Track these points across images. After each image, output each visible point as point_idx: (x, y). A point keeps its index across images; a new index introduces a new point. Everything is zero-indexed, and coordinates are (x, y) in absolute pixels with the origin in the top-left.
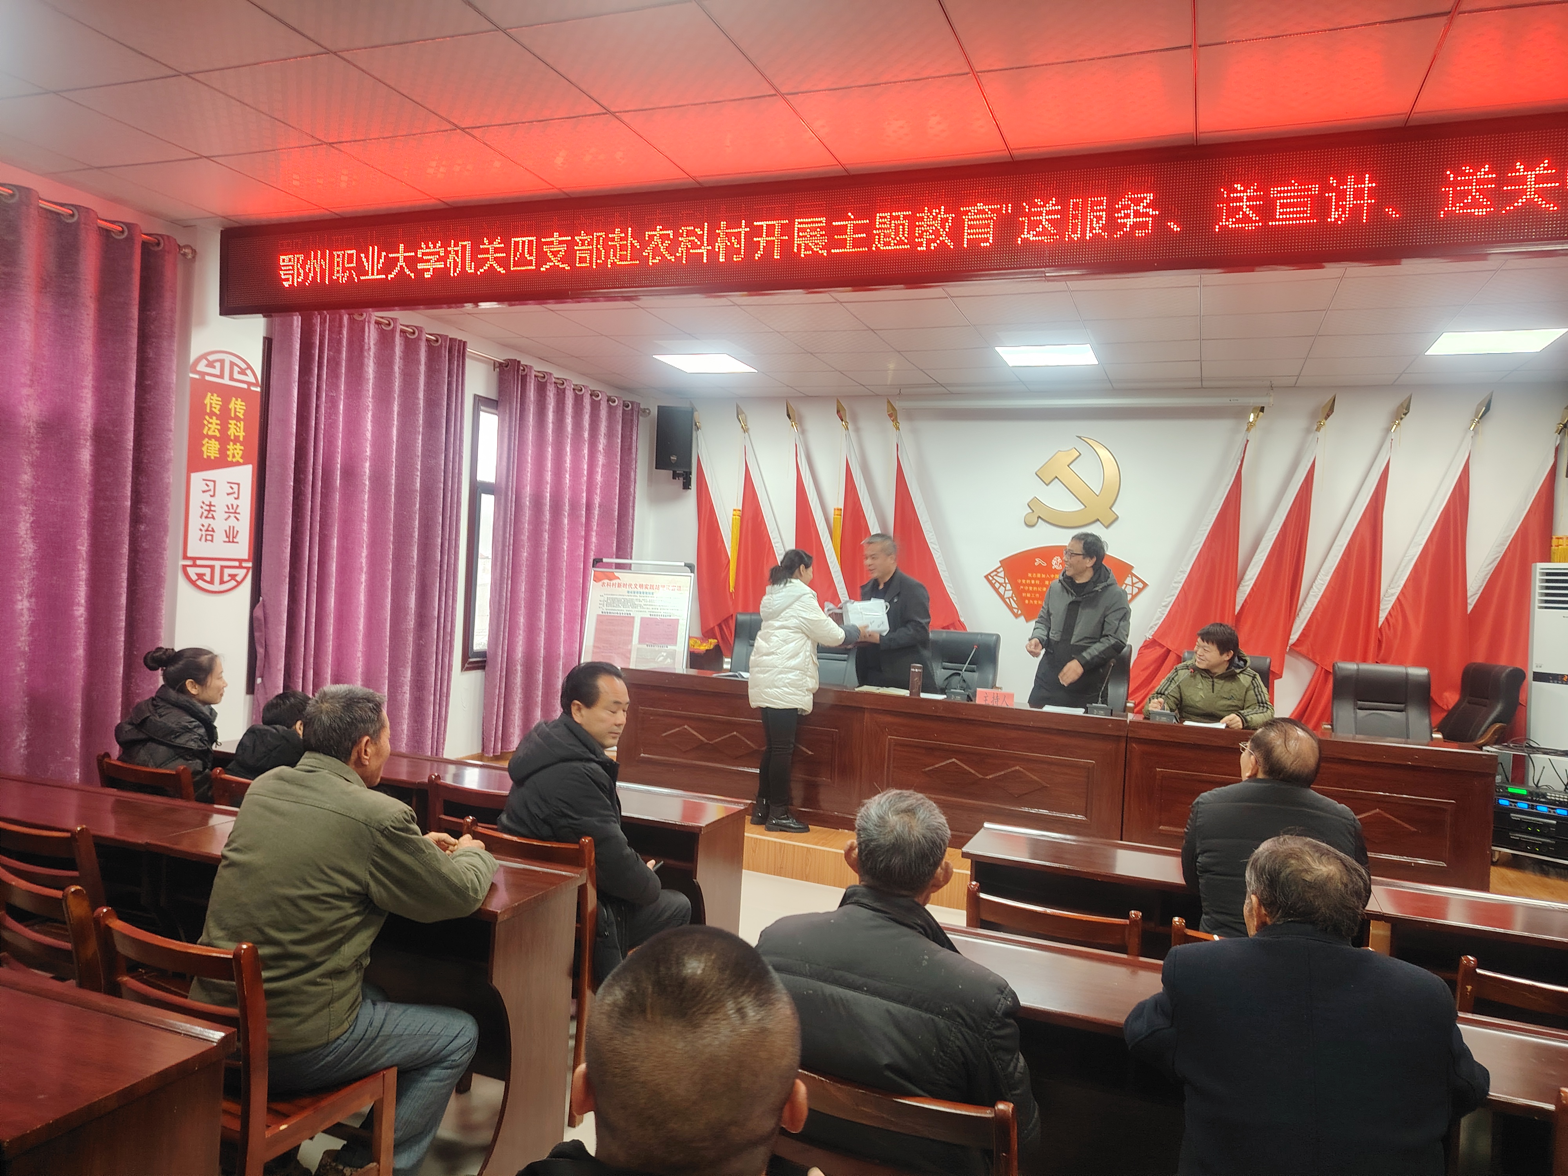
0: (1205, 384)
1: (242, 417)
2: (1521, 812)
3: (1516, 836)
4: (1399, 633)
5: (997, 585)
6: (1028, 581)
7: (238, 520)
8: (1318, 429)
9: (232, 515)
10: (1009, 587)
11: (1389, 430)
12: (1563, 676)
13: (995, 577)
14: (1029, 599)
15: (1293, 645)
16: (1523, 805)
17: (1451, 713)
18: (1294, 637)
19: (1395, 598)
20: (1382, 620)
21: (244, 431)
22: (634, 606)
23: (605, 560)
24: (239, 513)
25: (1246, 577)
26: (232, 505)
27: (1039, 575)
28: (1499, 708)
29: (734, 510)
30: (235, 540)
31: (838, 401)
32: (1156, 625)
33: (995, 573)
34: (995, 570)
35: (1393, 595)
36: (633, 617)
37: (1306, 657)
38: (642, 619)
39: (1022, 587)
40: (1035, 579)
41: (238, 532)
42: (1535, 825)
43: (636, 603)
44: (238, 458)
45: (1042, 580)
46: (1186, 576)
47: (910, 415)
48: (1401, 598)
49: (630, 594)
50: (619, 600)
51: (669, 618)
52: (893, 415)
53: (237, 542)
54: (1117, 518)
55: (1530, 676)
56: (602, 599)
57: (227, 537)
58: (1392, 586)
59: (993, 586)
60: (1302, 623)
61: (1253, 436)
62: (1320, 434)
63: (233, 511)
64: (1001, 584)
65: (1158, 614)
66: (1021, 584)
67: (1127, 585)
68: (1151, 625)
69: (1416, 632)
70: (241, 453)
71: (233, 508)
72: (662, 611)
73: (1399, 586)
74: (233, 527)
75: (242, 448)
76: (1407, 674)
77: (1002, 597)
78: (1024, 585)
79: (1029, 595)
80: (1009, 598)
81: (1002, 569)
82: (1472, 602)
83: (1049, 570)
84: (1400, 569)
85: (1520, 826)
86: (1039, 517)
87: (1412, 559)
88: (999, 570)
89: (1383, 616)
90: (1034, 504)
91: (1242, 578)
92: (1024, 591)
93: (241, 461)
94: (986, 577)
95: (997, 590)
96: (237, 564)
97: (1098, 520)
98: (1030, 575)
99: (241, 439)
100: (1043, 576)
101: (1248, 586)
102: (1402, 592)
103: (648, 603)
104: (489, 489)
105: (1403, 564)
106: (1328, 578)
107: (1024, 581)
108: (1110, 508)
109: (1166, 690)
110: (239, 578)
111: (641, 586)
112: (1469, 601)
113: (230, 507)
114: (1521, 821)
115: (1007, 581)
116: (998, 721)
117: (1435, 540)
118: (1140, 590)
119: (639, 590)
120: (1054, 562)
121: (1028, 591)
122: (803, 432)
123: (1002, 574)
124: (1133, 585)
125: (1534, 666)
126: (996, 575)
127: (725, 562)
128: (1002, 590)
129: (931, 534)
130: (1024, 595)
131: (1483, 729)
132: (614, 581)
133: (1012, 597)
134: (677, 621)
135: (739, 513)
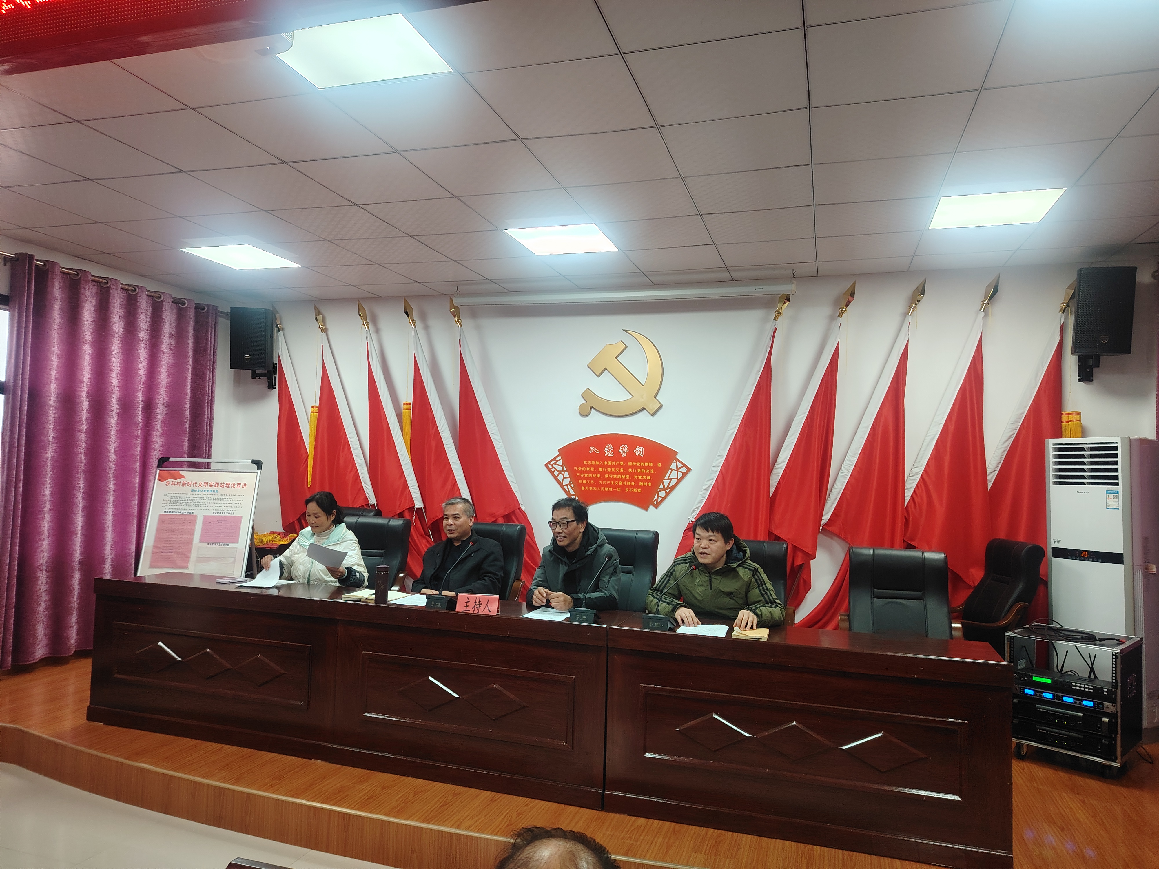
0: (734, 275)
2: (1047, 702)
3: (1043, 729)
4: (924, 512)
5: (556, 473)
6: (584, 469)
8: (840, 315)
10: (566, 474)
11: (906, 314)
12: (1081, 551)
13: (554, 466)
14: (585, 485)
15: (826, 524)
16: (1049, 696)
17: (977, 589)
18: (826, 517)
19: (919, 476)
20: (907, 498)
22: (198, 504)
23: (171, 459)
25: (779, 460)
28: (1020, 586)
29: (313, 407)
32: (697, 508)
33: (554, 462)
34: (554, 459)
35: (917, 474)
36: (196, 516)
37: (839, 537)
38: (205, 518)
42: (1061, 717)
43: (200, 501)
46: (723, 460)
48: (925, 477)
49: (194, 493)
50: (182, 499)
51: (232, 515)
52: (456, 313)
54: (661, 407)
55: (1049, 552)
56: (165, 498)
58: (916, 465)
59: (552, 473)
60: (833, 503)
61: (782, 323)
62: (841, 320)
64: (560, 472)
65: (700, 498)
67: (672, 470)
68: (693, 508)
69: (940, 510)
72: (226, 509)
73: (922, 465)
76: (923, 558)
77: (561, 484)
78: (581, 472)
79: (585, 482)
81: (560, 458)
82: (991, 478)
84: (923, 449)
85: (1046, 718)
86: (591, 408)
87: (933, 438)
88: (557, 459)
89: (908, 495)
90: (587, 395)
91: (775, 461)
92: (580, 478)
94: (546, 465)
97: (644, 409)
98: (585, 462)
100: (597, 463)
101: (781, 468)
102: (925, 470)
103: (212, 501)
105: (925, 444)
106: (856, 459)
107: (580, 468)
108: (655, 397)
111: (206, 484)
112: (988, 478)
114: (1047, 712)
115: (565, 469)
117: (954, 419)
118: (685, 475)
119: (203, 488)
123: (560, 463)
124: (678, 469)
125: (1053, 542)
126: (555, 464)
128: (560, 478)
131: (1006, 609)
132: (179, 480)
133: (569, 484)
134: (240, 518)
135: (316, 410)
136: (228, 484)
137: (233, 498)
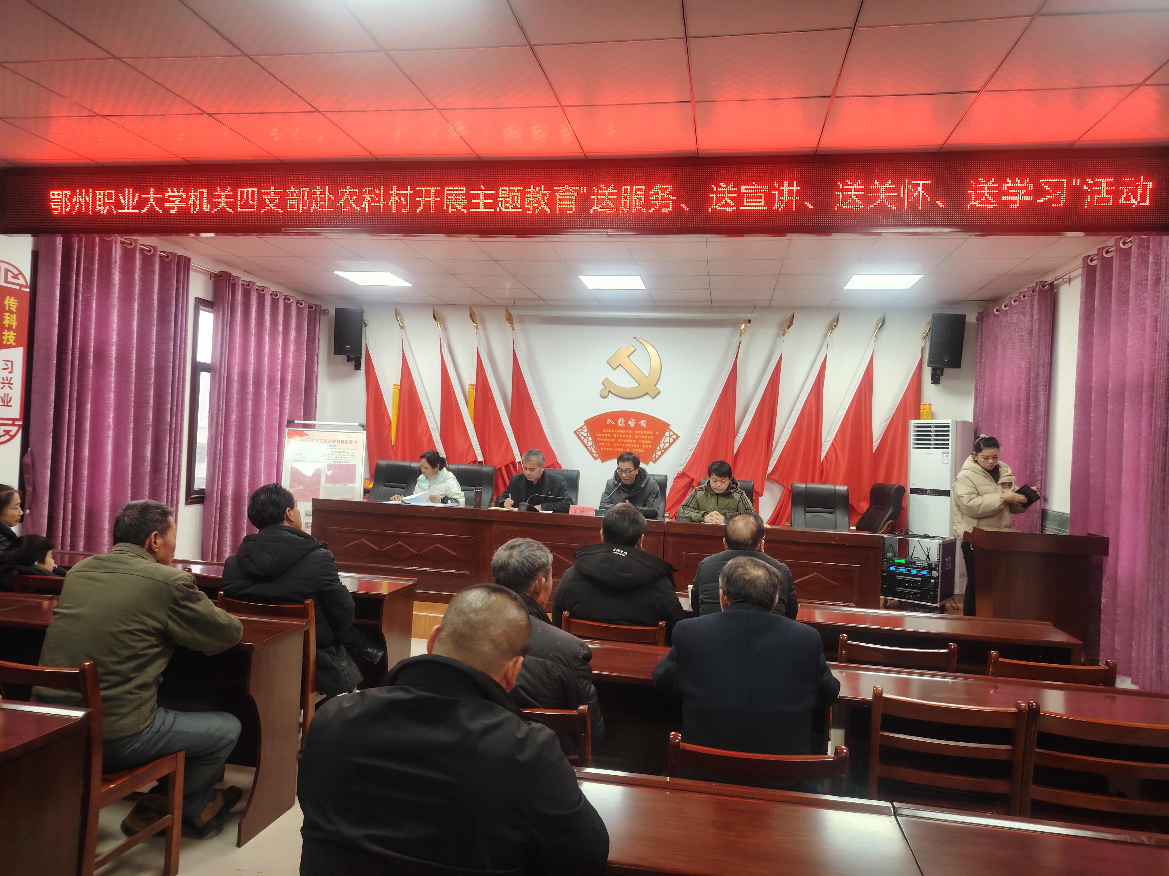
0: (714, 304)
1: (15, 311)
2: (902, 574)
3: (899, 589)
4: (833, 466)
5: (582, 438)
6: (603, 435)
7: (11, 389)
8: (783, 335)
9: (7, 385)
10: (590, 439)
11: (826, 336)
12: (926, 490)
13: (581, 432)
14: (603, 447)
15: (770, 474)
16: (903, 570)
17: (864, 515)
18: (770, 469)
19: (831, 443)
20: (823, 457)
21: (17, 321)
23: (294, 421)
24: (12, 384)
25: (741, 430)
26: (7, 378)
27: (610, 431)
28: (891, 511)
29: (395, 385)
30: (9, 404)
31: (471, 309)
32: (684, 463)
33: (581, 430)
34: (581, 428)
35: (829, 441)
37: (777, 482)
39: (599, 439)
40: (608, 433)
41: (11, 398)
42: (909, 582)
44: (11, 342)
45: (612, 434)
46: (703, 430)
47: (522, 320)
48: (835, 443)
51: (348, 464)
52: (510, 319)
53: (11, 406)
54: (659, 392)
55: (909, 491)
56: (294, 451)
57: (2, 402)
58: (829, 435)
59: (579, 438)
60: (775, 460)
61: (744, 339)
62: (785, 338)
63: (7, 382)
64: (585, 437)
65: (686, 456)
66: (599, 437)
67: (666, 436)
68: (682, 463)
69: (843, 465)
70: (14, 338)
71: (7, 380)
72: (343, 459)
73: (833, 436)
74: (8, 394)
75: (15, 334)
76: (835, 490)
77: (586, 446)
78: (600, 437)
79: (603, 444)
80: (590, 446)
81: (585, 427)
82: (876, 445)
83: (616, 427)
84: (833, 425)
85: (901, 583)
86: (609, 392)
87: (840, 418)
88: (583, 428)
89: (823, 455)
90: (606, 383)
91: (738, 431)
92: (600, 441)
93: (14, 344)
94: (575, 432)
95: (582, 441)
96: (10, 422)
97: (647, 394)
98: (604, 431)
99: (14, 327)
100: (613, 431)
101: (742, 436)
102: (835, 439)
104: (206, 368)
105: (835, 422)
106: (790, 431)
107: (600, 435)
108: (655, 386)
109: (690, 503)
110: (12, 433)
111: (325, 441)
112: (874, 444)
113: (5, 379)
114: (902, 580)
115: (589, 435)
116: (583, 526)
117: (854, 406)
118: (675, 440)
120: (619, 422)
121: (603, 442)
122: (445, 329)
123: (585, 430)
124: (670, 436)
125: (911, 484)
126: (581, 431)
127: (387, 423)
128: (585, 441)
129: (537, 403)
130: (600, 444)
131: (882, 524)
132: (304, 437)
133: (592, 446)
135: (398, 387)
136: (343, 441)
137: (348, 451)
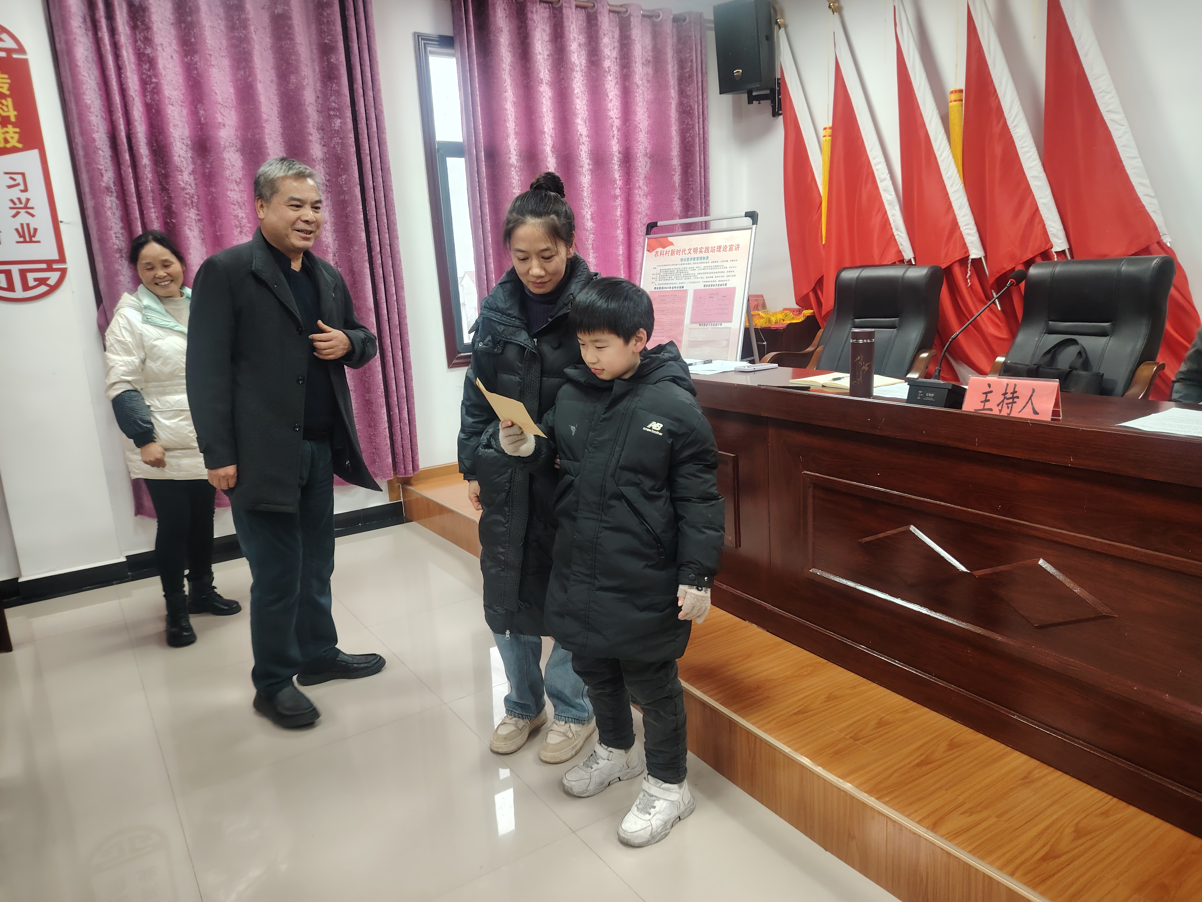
7: (33, 216)
9: (23, 211)
21: (15, 109)
22: (688, 276)
23: (659, 224)
24: (32, 208)
26: (19, 199)
29: (825, 129)
30: (34, 239)
36: (686, 291)
38: (696, 292)
41: (35, 230)
43: (690, 272)
44: (14, 142)
49: (683, 262)
50: (672, 272)
51: (725, 287)
53: (39, 242)
56: (655, 271)
57: (20, 236)
63: (22, 206)
70: (16, 136)
71: (21, 203)
72: (717, 279)
74: (28, 225)
75: (17, 130)
93: (20, 146)
96: (44, 266)
99: (13, 119)
103: (702, 271)
110: (52, 282)
111: (695, 250)
113: (17, 201)
119: (693, 255)
132: (667, 249)
134: (733, 290)
135: (829, 132)
136: (720, 247)
137: (725, 264)
